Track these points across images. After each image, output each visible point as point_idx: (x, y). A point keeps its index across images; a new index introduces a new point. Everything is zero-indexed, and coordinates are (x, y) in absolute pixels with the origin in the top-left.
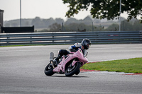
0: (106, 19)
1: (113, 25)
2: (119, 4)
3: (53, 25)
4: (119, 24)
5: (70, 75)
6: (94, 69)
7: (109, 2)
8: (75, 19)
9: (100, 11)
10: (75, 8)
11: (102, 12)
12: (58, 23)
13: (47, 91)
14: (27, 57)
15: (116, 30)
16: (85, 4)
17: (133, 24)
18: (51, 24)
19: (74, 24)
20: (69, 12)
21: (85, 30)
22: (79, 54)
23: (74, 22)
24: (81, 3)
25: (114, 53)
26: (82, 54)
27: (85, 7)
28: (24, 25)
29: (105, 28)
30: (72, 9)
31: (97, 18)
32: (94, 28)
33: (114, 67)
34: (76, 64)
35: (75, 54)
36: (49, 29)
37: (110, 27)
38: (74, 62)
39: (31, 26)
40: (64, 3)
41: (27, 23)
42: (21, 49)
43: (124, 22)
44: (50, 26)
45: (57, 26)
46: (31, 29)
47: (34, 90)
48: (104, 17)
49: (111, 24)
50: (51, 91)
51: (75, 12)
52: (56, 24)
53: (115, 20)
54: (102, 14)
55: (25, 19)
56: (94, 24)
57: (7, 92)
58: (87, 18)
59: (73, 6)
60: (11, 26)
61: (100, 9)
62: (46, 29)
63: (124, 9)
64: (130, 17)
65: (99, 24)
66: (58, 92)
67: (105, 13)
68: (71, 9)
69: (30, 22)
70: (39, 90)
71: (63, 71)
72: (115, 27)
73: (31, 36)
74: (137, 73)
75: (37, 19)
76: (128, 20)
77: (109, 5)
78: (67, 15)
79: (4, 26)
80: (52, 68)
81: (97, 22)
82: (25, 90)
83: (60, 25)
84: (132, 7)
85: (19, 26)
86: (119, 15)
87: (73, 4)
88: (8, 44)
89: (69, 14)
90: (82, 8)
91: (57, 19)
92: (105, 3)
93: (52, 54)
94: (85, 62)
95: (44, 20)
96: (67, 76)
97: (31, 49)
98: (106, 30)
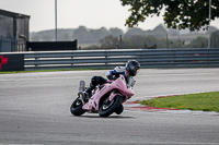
0: (187, 30)
1: (199, 38)
2: (208, 6)
3: (106, 38)
4: (208, 37)
5: (106, 115)
6: (169, 107)
7: (192, 3)
8: (139, 29)
9: (178, 17)
10: (140, 12)
11: (182, 18)
12: (114, 36)
13: (98, 140)
15: (203, 46)
16: (156, 6)
18: (103, 37)
19: (139, 36)
20: (131, 19)
21: (155, 47)
22: (120, 83)
23: (138, 34)
24: (149, 5)
25: (200, 82)
26: (124, 83)
27: (155, 11)
28: (61, 39)
29: (186, 43)
30: (136, 13)
31: (175, 27)
32: (169, 43)
33: (200, 104)
34: (115, 98)
35: (114, 84)
36: (99, 46)
37: (194, 41)
38: (112, 95)
39: (73, 40)
40: (123, 5)
41: (67, 35)
43: (216, 34)
44: (101, 41)
45: (112, 40)
46: (72, 45)
47: (77, 139)
48: (184, 26)
49: (195, 37)
51: (140, 18)
52: (110, 37)
53: (202, 31)
54: (181, 22)
55: (63, 30)
56: (170, 37)
57: (35, 142)
58: (159, 27)
59: (137, 9)
60: (41, 41)
61: (179, 14)
62: (96, 44)
63: (216, 14)
65: (176, 38)
66: (114, 142)
67: (187, 21)
68: (133, 14)
69: (71, 34)
70: (85, 139)
71: (97, 108)
72: (201, 42)
73: (72, 55)
75: (82, 29)
77: (192, 8)
78: (128, 23)
79: (30, 41)
80: (81, 105)
81: (175, 34)
82: (64, 138)
83: (116, 39)
85: (54, 40)
86: (208, 23)
87: (136, 6)
88: (37, 69)
89: (131, 21)
90: (151, 12)
91: (111, 29)
92: (186, 5)
93: (82, 83)
95: (92, 31)
96: (101, 116)
97: (72, 75)
98: (188, 46)
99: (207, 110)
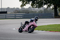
0: (37, 8)
2: (43, 2)
3: (15, 10)
4: (43, 10)
9: (35, 5)
10: (24, 3)
11: (36, 5)
14: (4, 24)
15: (42, 13)
16: (29, 2)
17: (49, 10)
21: (28, 13)
22: (34, 23)
23: (24, 9)
26: (35, 23)
27: (29, 3)
28: (3, 11)
29: (37, 12)
31: (34, 7)
32: (32, 12)
33: (41, 29)
36: (13, 12)
37: (39, 11)
38: (32, 27)
39: (6, 11)
41: (4, 10)
42: (2, 21)
43: (45, 9)
44: (14, 11)
45: (17, 11)
46: (6, 12)
47: (7, 38)
49: (39, 10)
50: (14, 39)
51: (25, 5)
52: (16, 10)
53: (41, 9)
54: (36, 6)
56: (33, 10)
58: (30, 8)
61: (35, 4)
62: (12, 12)
63: (45, 4)
64: (48, 7)
65: (34, 10)
67: (37, 6)
68: (23, 4)
69: (6, 9)
71: (27, 30)
72: (41, 11)
73: (6, 15)
74: (50, 31)
75: (8, 8)
76: (47, 9)
77: (39, 2)
78: (21, 6)
80: (22, 29)
81: (34, 9)
83: (18, 11)
84: (49, 3)
86: (43, 6)
87: (23, 2)
90: (27, 3)
91: (17, 8)
92: (37, 1)
93: (21, 23)
94: (37, 26)
95: (11, 9)
98: (37, 13)
99: (43, 30)
